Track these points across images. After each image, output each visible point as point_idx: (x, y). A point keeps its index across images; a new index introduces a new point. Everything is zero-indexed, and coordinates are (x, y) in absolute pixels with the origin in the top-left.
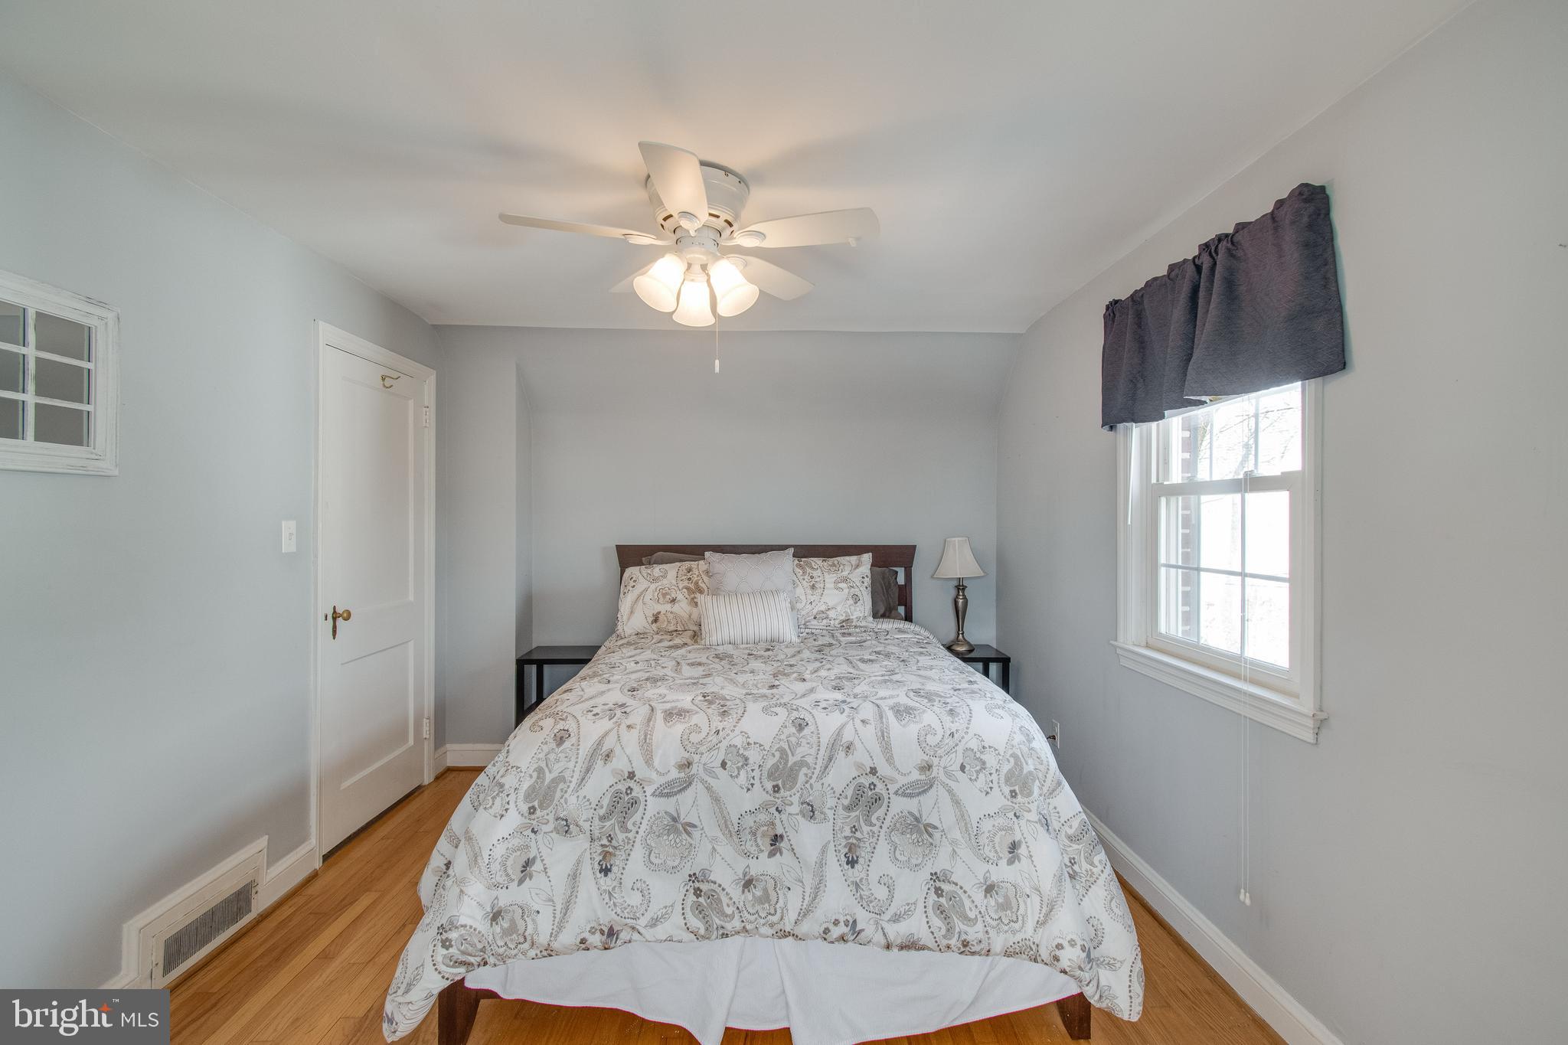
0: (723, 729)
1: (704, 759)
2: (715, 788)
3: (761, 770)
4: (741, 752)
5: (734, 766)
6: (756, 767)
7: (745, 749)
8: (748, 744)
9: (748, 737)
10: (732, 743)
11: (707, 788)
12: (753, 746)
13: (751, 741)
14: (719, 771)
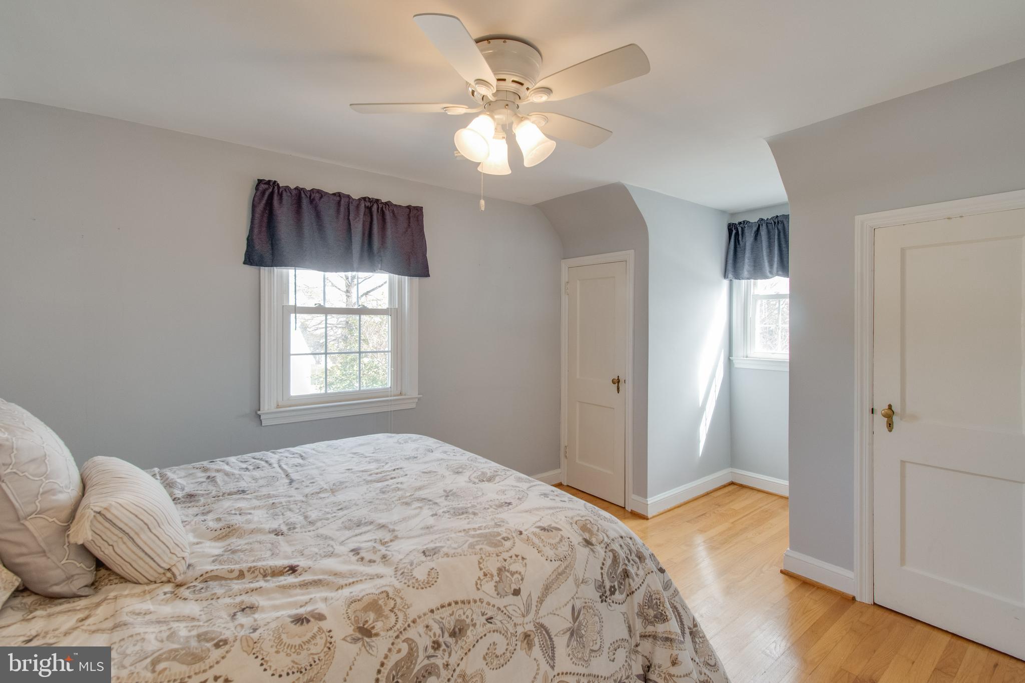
0: (483, 614)
1: (519, 620)
2: (540, 594)
3: (500, 553)
4: (498, 579)
5: (513, 579)
6: (500, 558)
7: (492, 576)
8: (485, 575)
9: (479, 578)
10: (494, 594)
11: (541, 604)
12: (484, 570)
13: (481, 574)
14: (524, 593)
